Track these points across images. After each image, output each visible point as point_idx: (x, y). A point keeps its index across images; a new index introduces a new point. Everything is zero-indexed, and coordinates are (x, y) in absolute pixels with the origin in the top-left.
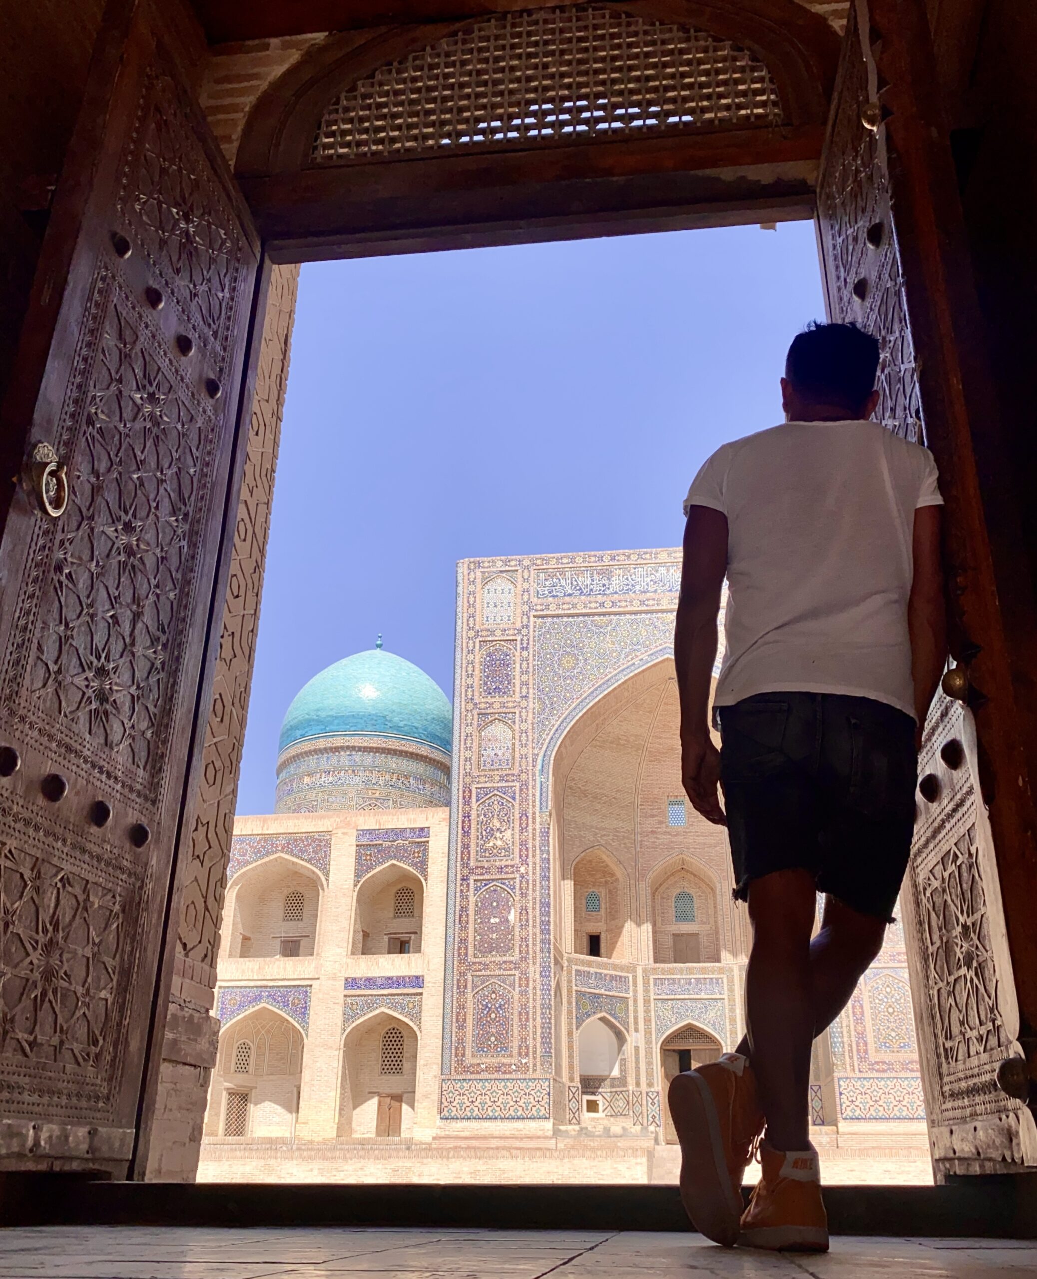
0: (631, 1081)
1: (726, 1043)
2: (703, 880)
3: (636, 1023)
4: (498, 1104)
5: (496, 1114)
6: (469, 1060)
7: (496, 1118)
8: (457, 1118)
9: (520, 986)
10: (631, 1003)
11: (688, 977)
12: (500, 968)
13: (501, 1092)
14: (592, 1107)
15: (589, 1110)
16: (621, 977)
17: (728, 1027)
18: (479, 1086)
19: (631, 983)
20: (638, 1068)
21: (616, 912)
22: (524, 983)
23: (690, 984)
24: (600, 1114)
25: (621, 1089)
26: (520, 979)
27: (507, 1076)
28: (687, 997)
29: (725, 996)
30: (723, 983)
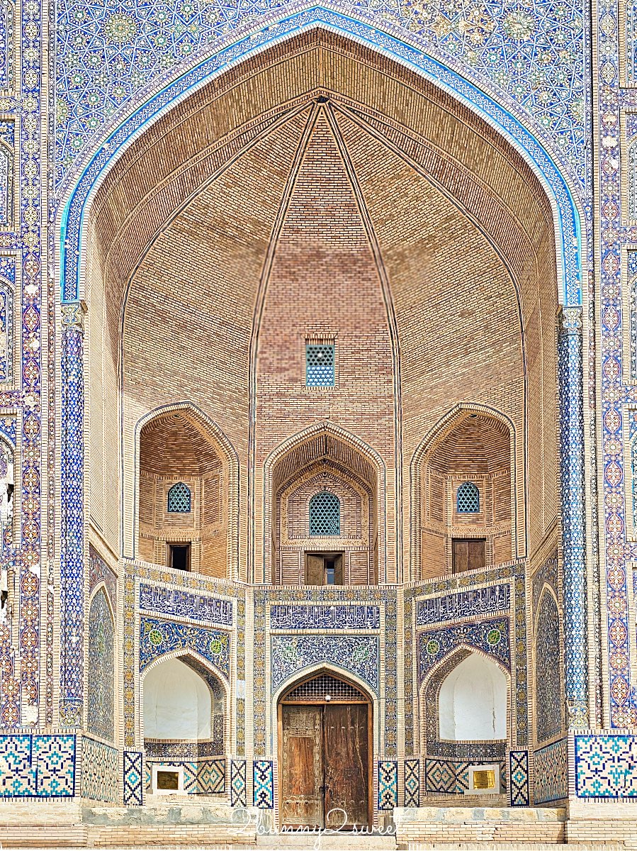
1: (378, 696)
2: (355, 477)
10: (234, 638)
11: (324, 603)
14: (168, 781)
15: (161, 786)
16: (219, 601)
17: (383, 675)
19: (235, 611)
21: (216, 511)
22: (30, 585)
23: (329, 613)
24: (181, 791)
25: (214, 758)
28: (322, 631)
29: (381, 631)
30: (378, 613)
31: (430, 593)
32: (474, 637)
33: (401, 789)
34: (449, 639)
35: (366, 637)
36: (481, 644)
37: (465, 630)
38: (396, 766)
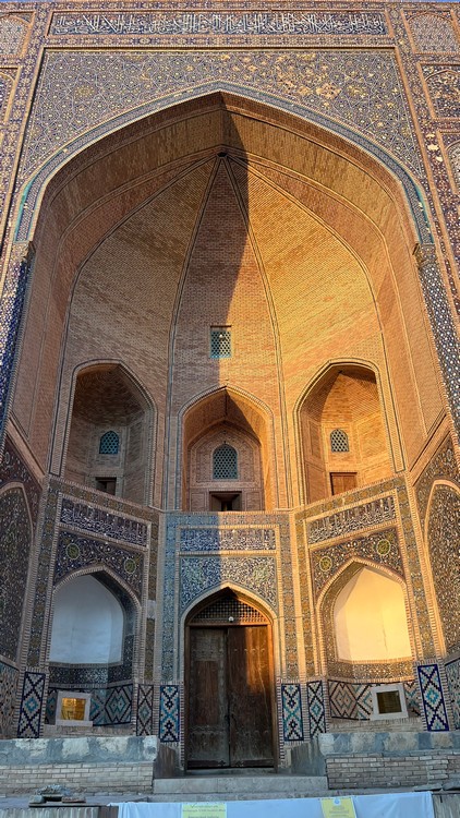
0: (139, 669)
3: (152, 587)
10: (147, 559)
11: (227, 527)
16: (135, 523)
17: (280, 593)
19: (149, 533)
20: (150, 650)
23: (230, 535)
24: (85, 722)
25: (122, 683)
28: (225, 552)
30: (273, 535)
31: (319, 513)
32: (364, 550)
33: (306, 716)
34: (340, 554)
35: (264, 557)
36: (371, 556)
37: (355, 544)
38: (299, 689)
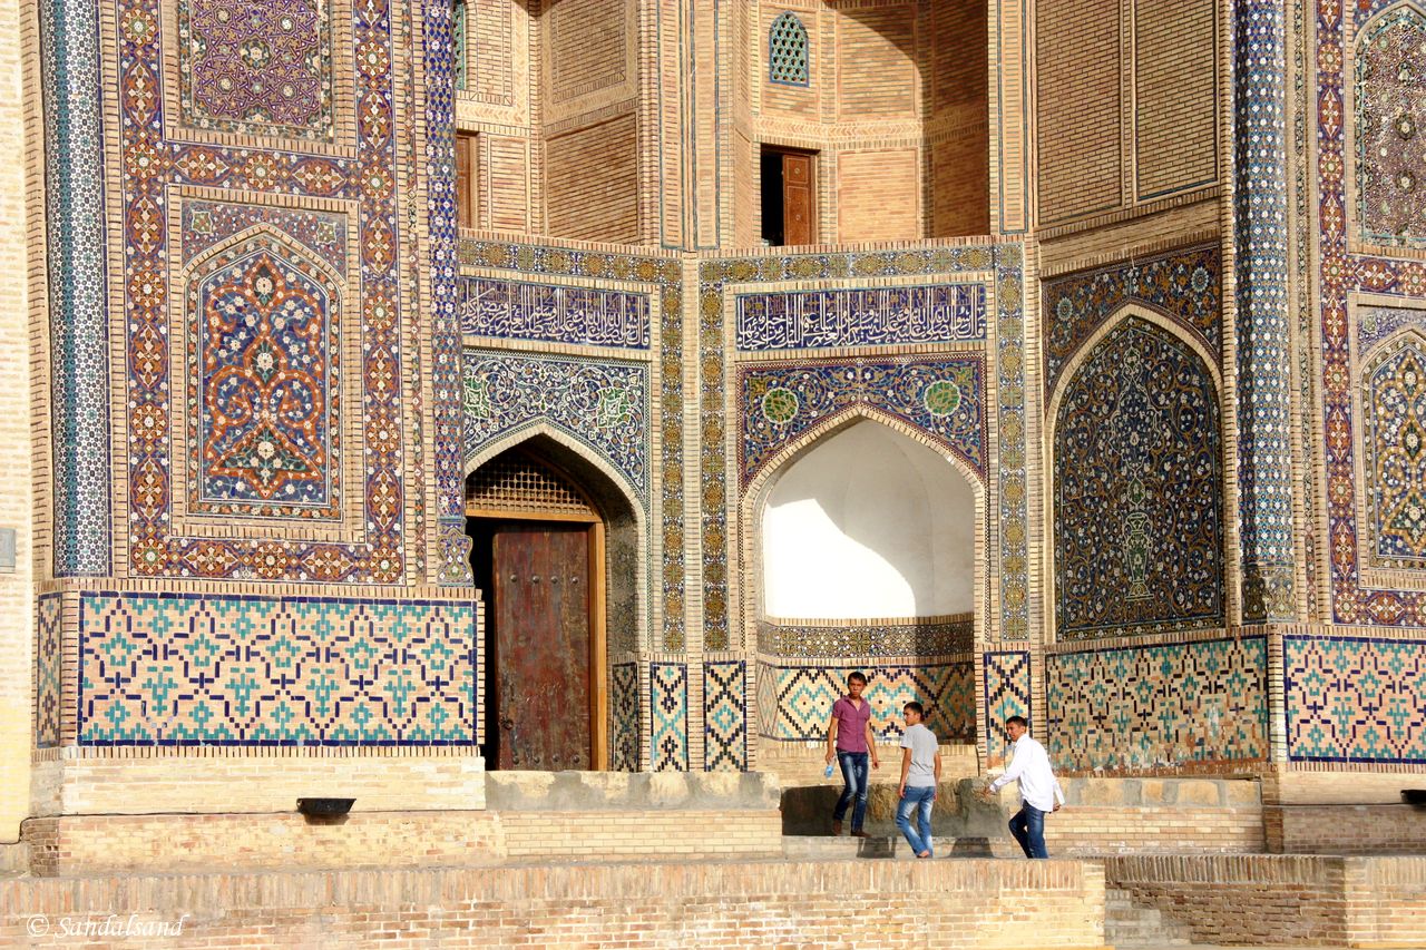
4: (296, 689)
5: (292, 727)
6: (182, 525)
7: (290, 743)
8: (146, 743)
9: (367, 258)
12: (291, 182)
13: (306, 646)
17: (656, 459)
18: (225, 622)
22: (379, 248)
23: (550, 303)
26: (366, 233)
27: (331, 590)
28: (540, 346)
29: (653, 356)
30: (647, 311)
31: (774, 278)
32: (890, 393)
33: (696, 730)
34: (825, 390)
35: (623, 366)
36: (908, 411)
37: (868, 376)
38: (685, 675)
